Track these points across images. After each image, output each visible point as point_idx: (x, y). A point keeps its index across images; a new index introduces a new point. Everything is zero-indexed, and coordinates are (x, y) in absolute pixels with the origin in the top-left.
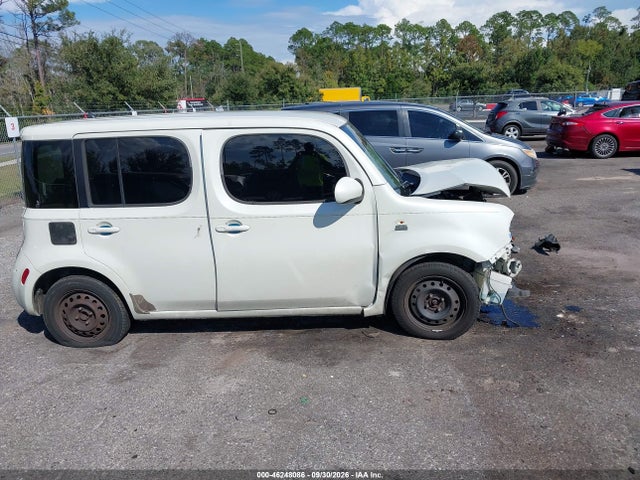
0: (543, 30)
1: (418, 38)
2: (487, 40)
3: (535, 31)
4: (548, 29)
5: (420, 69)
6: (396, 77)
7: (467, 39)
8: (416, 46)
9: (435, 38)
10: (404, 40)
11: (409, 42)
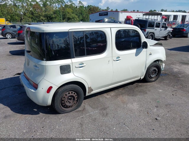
0: (57, 4)
1: (19, 3)
2: (41, 6)
3: (54, 4)
4: (58, 4)
5: (21, 13)
6: (13, 15)
7: (35, 5)
8: (19, 5)
9: (25, 3)
10: (14, 3)
11: (16, 4)
